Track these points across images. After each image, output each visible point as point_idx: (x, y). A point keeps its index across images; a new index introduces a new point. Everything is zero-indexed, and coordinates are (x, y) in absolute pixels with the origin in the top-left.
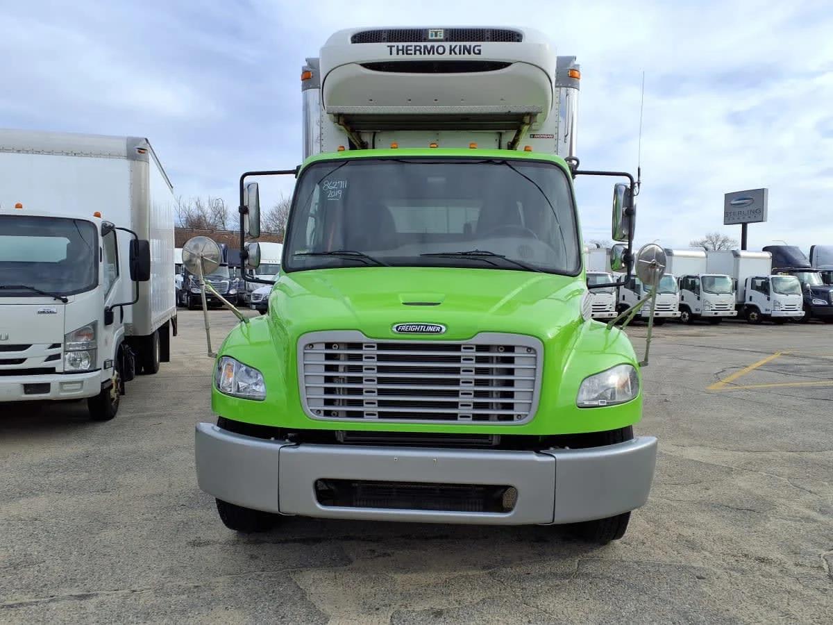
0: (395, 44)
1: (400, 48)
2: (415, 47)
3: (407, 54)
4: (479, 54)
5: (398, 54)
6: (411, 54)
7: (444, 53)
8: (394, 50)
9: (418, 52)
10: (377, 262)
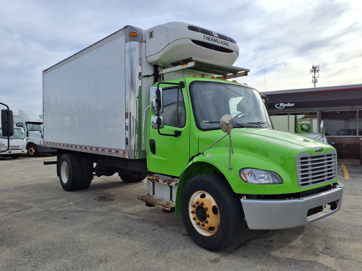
0: (206, 35)
1: (207, 37)
2: (212, 38)
3: (209, 40)
4: (228, 46)
5: (206, 39)
6: (210, 40)
7: (219, 43)
8: (205, 37)
9: (212, 40)
10: (241, 126)
